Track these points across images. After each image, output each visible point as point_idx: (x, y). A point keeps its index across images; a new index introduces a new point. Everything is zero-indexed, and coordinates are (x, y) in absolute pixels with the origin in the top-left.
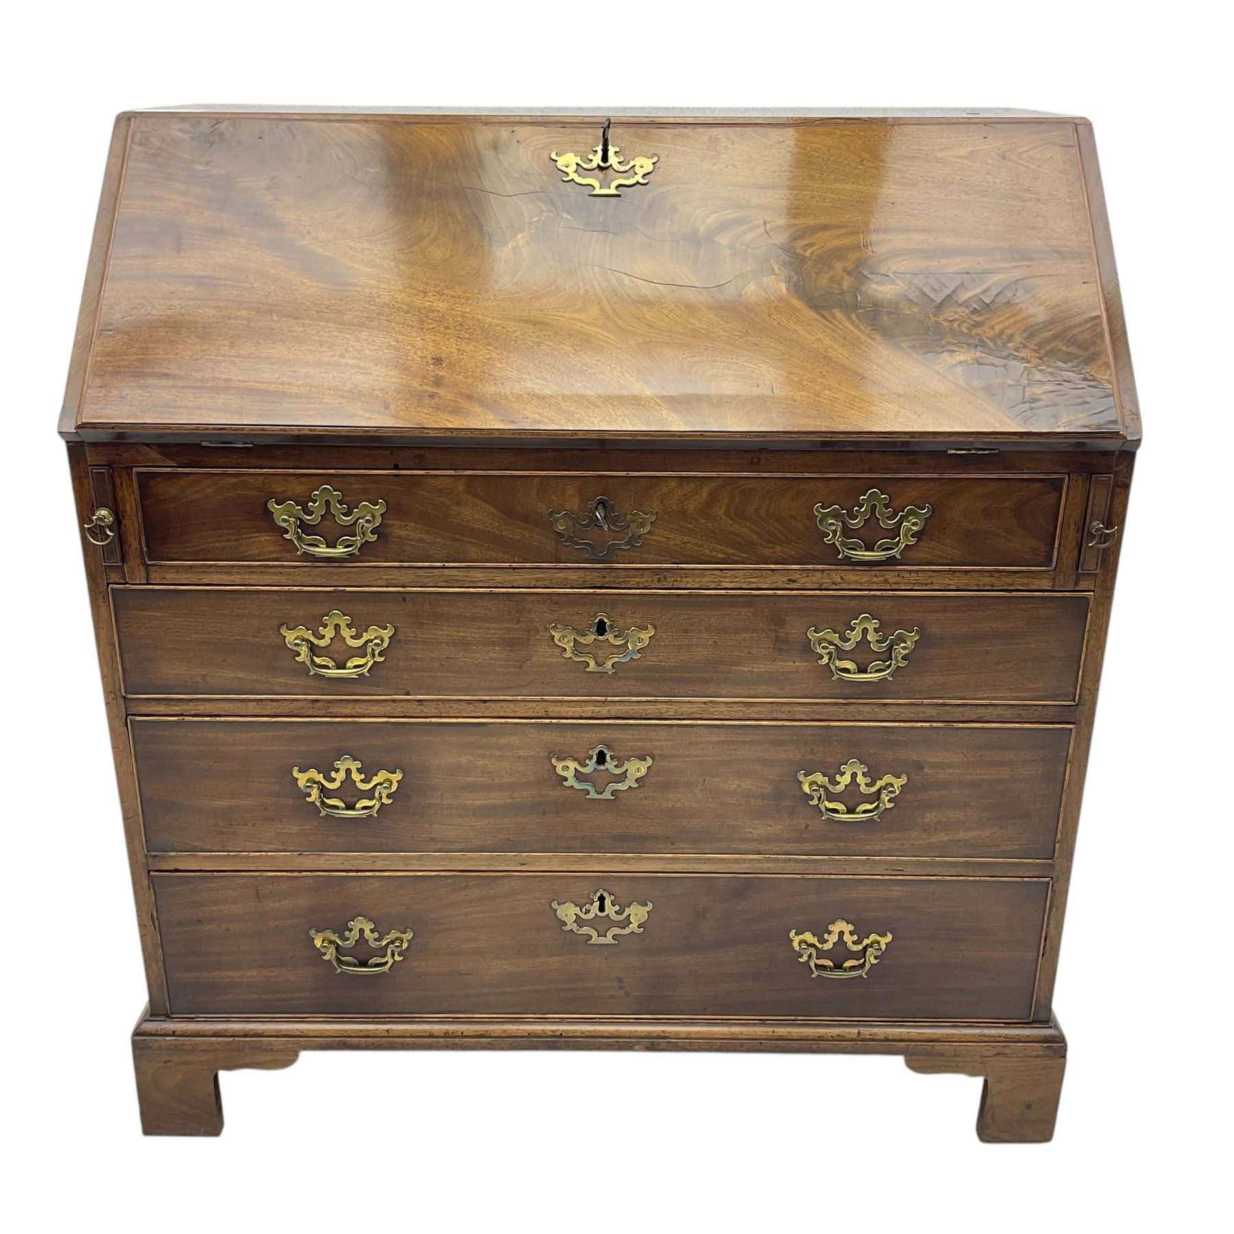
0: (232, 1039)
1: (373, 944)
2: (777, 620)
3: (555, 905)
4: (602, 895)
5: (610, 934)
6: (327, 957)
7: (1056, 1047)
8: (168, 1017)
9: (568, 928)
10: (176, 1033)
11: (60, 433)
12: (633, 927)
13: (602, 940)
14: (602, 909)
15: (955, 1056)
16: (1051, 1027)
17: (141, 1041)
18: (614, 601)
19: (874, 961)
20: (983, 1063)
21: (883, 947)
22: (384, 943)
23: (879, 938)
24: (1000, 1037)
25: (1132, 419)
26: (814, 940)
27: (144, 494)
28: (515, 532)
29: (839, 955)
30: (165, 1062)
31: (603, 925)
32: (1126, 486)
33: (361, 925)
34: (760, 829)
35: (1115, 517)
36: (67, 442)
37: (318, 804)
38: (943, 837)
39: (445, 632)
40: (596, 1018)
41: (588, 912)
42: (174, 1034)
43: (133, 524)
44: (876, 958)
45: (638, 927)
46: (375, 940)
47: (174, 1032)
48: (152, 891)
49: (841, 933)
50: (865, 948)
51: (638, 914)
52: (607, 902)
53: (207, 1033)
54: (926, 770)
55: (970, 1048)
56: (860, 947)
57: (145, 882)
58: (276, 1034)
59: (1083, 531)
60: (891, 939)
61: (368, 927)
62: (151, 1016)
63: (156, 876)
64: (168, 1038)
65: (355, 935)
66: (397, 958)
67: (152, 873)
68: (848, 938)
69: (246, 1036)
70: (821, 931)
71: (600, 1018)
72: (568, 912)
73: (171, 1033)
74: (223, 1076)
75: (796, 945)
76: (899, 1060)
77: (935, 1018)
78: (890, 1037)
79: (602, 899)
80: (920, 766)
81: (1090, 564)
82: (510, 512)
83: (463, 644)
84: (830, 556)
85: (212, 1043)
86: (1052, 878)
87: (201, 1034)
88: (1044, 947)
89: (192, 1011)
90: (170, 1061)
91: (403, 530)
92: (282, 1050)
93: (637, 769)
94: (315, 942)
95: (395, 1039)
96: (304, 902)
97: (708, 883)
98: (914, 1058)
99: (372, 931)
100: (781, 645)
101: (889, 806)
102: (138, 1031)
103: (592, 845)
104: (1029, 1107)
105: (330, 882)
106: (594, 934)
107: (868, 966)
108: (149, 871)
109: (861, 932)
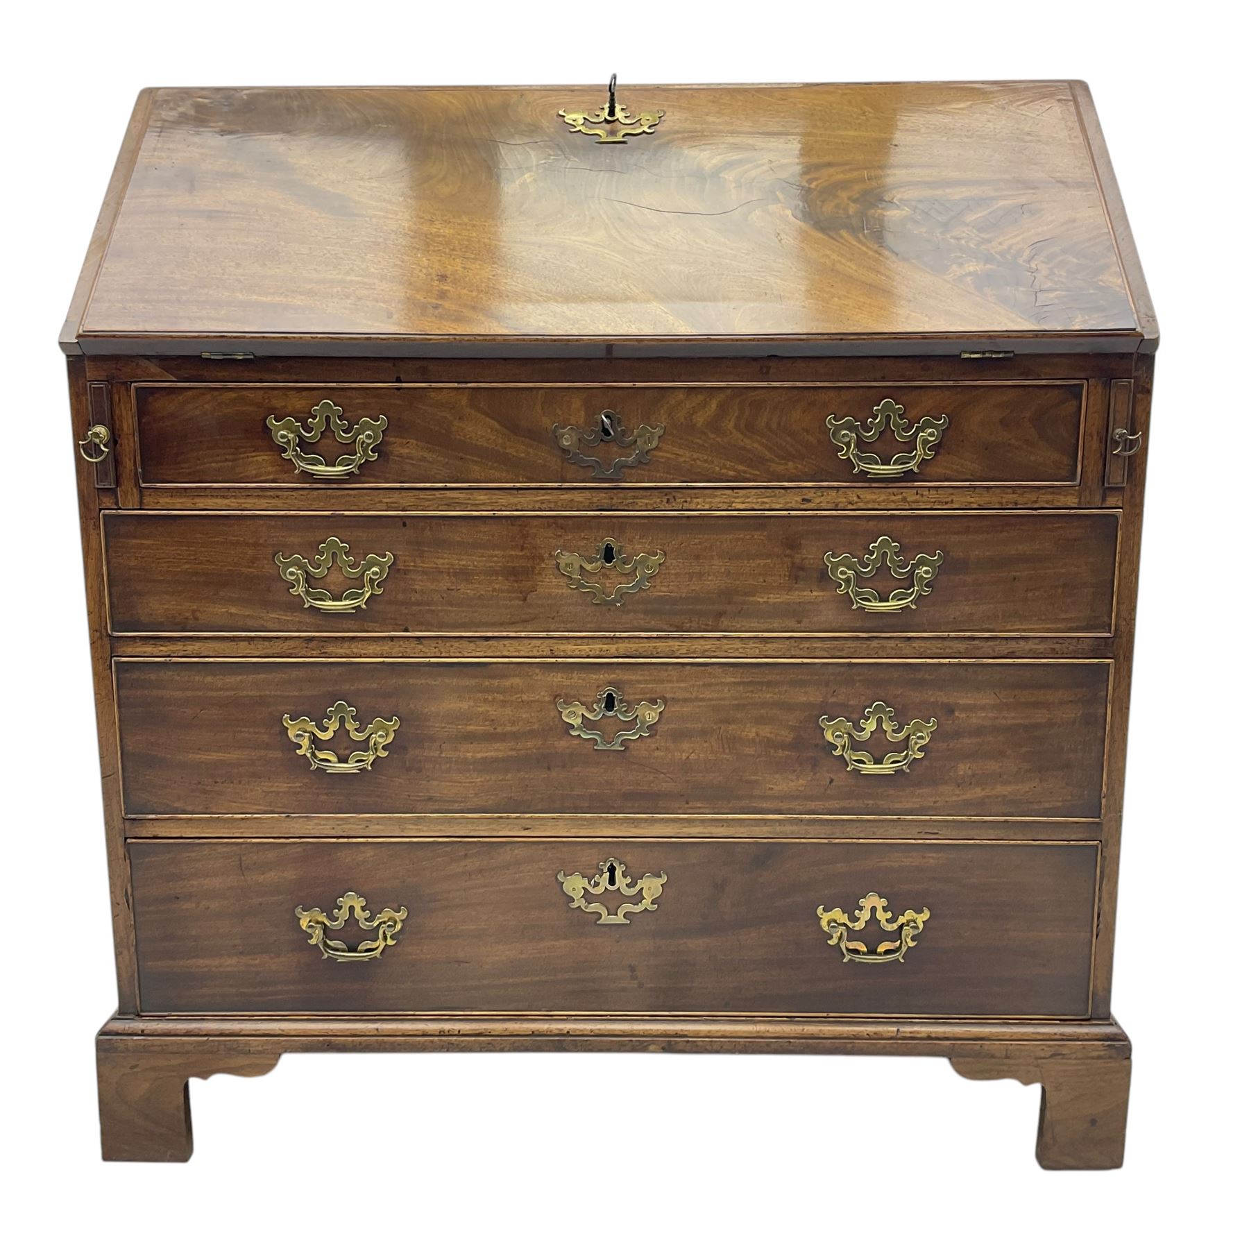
0: (206, 1038)
1: (364, 925)
2: (792, 544)
3: (560, 877)
4: (612, 865)
5: (621, 913)
6: (313, 942)
7: (1119, 1047)
8: (138, 1015)
9: (575, 905)
10: (145, 1032)
11: (61, 344)
12: (647, 903)
13: (613, 920)
14: (612, 881)
15: (1007, 1057)
16: (1111, 1024)
17: (107, 1042)
18: (620, 526)
19: (912, 944)
20: (1037, 1066)
21: (921, 926)
22: (376, 923)
23: (915, 915)
24: (1055, 1034)
25: (1148, 321)
26: (844, 918)
27: (142, 412)
28: (517, 449)
29: (873, 935)
30: (132, 1068)
31: (613, 900)
32: (1148, 392)
33: (353, 901)
34: (783, 784)
35: (1139, 422)
36: (68, 356)
37: (309, 755)
38: (978, 793)
39: (445, 560)
40: (606, 1016)
41: (597, 884)
42: (143, 1033)
43: (130, 444)
44: (913, 939)
45: (652, 903)
46: (366, 920)
47: (143, 1031)
48: (128, 861)
49: (874, 909)
50: (901, 927)
51: (652, 887)
52: (618, 873)
53: (178, 1032)
54: (957, 714)
55: (1023, 1047)
56: (895, 926)
57: (121, 851)
58: (254, 1033)
59: (1106, 440)
60: (928, 916)
61: (358, 903)
62: (119, 1014)
63: (132, 843)
64: (135, 1038)
65: (344, 914)
66: (390, 942)
67: (129, 841)
68: (882, 916)
69: (221, 1035)
70: (851, 908)
71: (611, 1016)
72: (575, 885)
73: (140, 1032)
74: (195, 1083)
75: (824, 923)
76: (943, 1063)
77: (982, 1014)
78: (933, 1035)
79: (612, 870)
80: (950, 710)
81: (1117, 477)
82: (513, 428)
83: (464, 574)
84: (845, 471)
85: (184, 1043)
86: (1101, 841)
87: (173, 1032)
88: (1098, 926)
89: (165, 1009)
90: (136, 1066)
91: (404, 448)
92: (259, 1052)
93: (650, 715)
94: (301, 922)
95: (385, 1038)
96: (290, 874)
97: (727, 850)
98: (961, 1060)
99: (363, 909)
100: (797, 574)
101: (920, 755)
102: (105, 1030)
103: (601, 804)
104: (1093, 1122)
105: (320, 850)
106: (604, 912)
107: (904, 949)
108: (126, 839)
109: (896, 909)
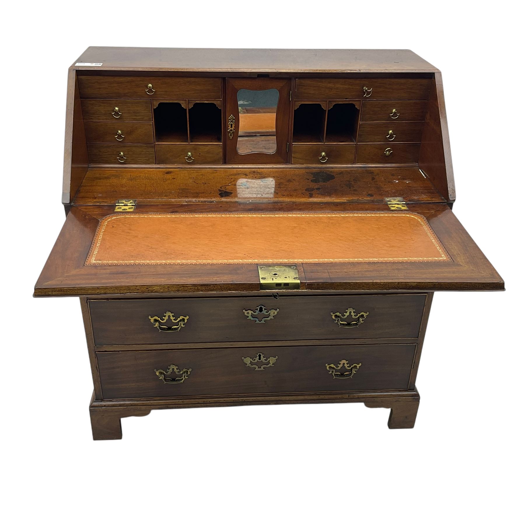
0: (126, 407)
1: (177, 373)
3: (243, 358)
4: (260, 354)
5: (262, 367)
6: (161, 378)
7: (416, 398)
8: (102, 400)
9: (248, 365)
10: (106, 406)
11: (63, 203)
12: (271, 364)
13: (260, 369)
14: (260, 359)
15: (382, 402)
16: (414, 391)
17: (93, 409)
19: (355, 372)
20: (391, 404)
21: (358, 368)
22: (181, 373)
23: (357, 365)
24: (397, 395)
25: (453, 192)
26: (334, 367)
29: (343, 371)
30: (102, 416)
31: (260, 364)
33: (173, 367)
34: (317, 331)
36: (65, 206)
37: (158, 328)
38: (380, 331)
40: (257, 395)
41: (255, 360)
42: (105, 406)
44: (355, 371)
45: (272, 364)
46: (178, 372)
47: (105, 405)
48: (96, 358)
49: (344, 364)
50: (352, 369)
51: (272, 360)
52: (262, 357)
53: (117, 405)
54: (375, 310)
55: (387, 399)
56: (350, 368)
57: (94, 355)
58: (142, 404)
60: (361, 365)
61: (175, 368)
62: (96, 400)
63: (98, 353)
64: (103, 408)
65: (171, 370)
66: (186, 377)
67: (96, 352)
68: (346, 365)
69: (132, 406)
70: (337, 363)
71: (258, 395)
72: (248, 361)
73: (104, 406)
74: (124, 420)
75: (328, 368)
76: (362, 404)
77: (375, 390)
78: (360, 397)
79: (260, 356)
80: (373, 309)
85: (119, 409)
86: (417, 343)
87: (115, 406)
88: (414, 366)
89: (111, 398)
90: (104, 415)
92: (144, 410)
93: (273, 313)
94: (156, 373)
95: (186, 405)
96: (152, 360)
98: (368, 403)
99: (177, 369)
101: (362, 322)
102: (92, 406)
104: (406, 417)
105: (162, 353)
106: (257, 367)
107: (353, 374)
108: (95, 352)
109: (350, 363)
